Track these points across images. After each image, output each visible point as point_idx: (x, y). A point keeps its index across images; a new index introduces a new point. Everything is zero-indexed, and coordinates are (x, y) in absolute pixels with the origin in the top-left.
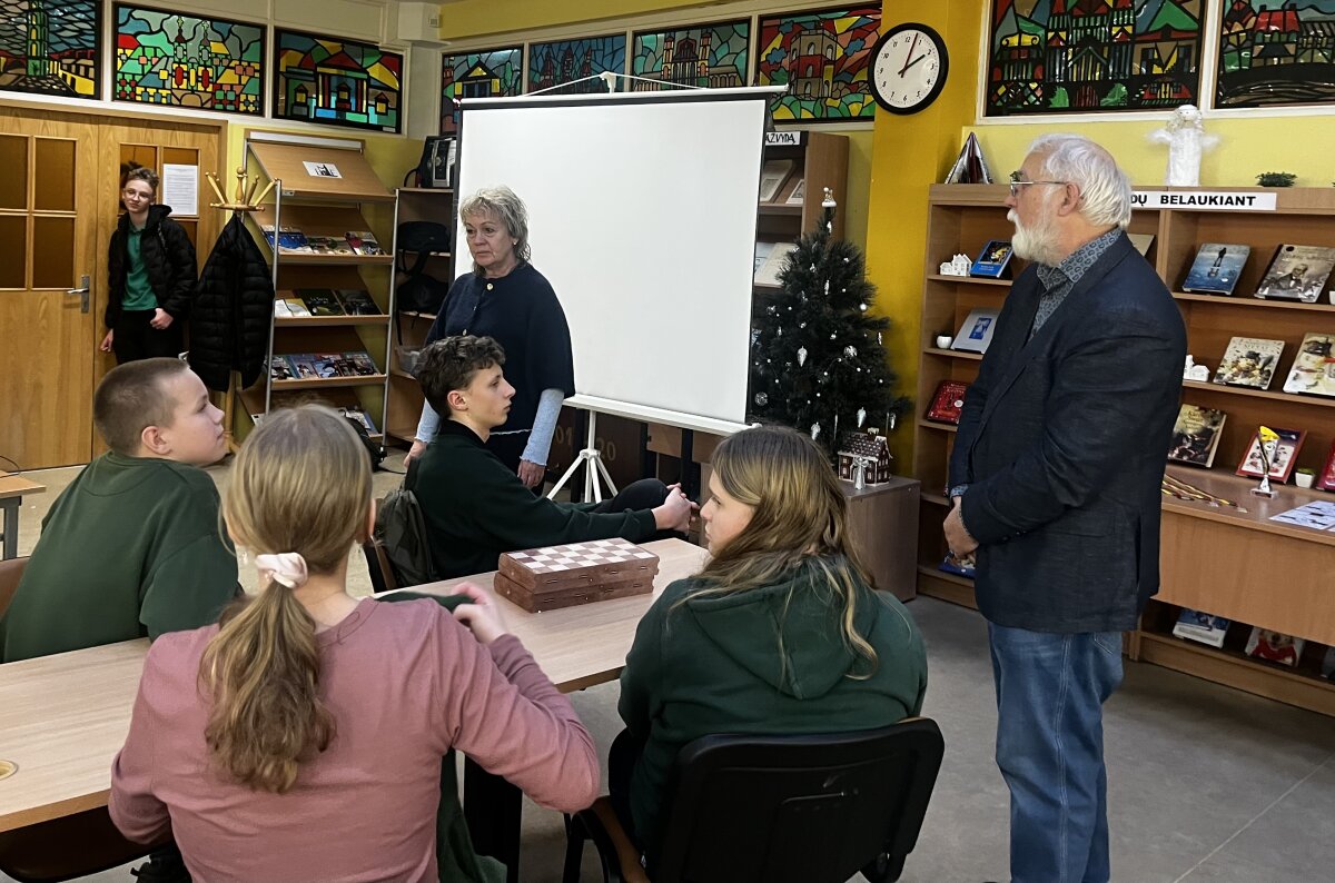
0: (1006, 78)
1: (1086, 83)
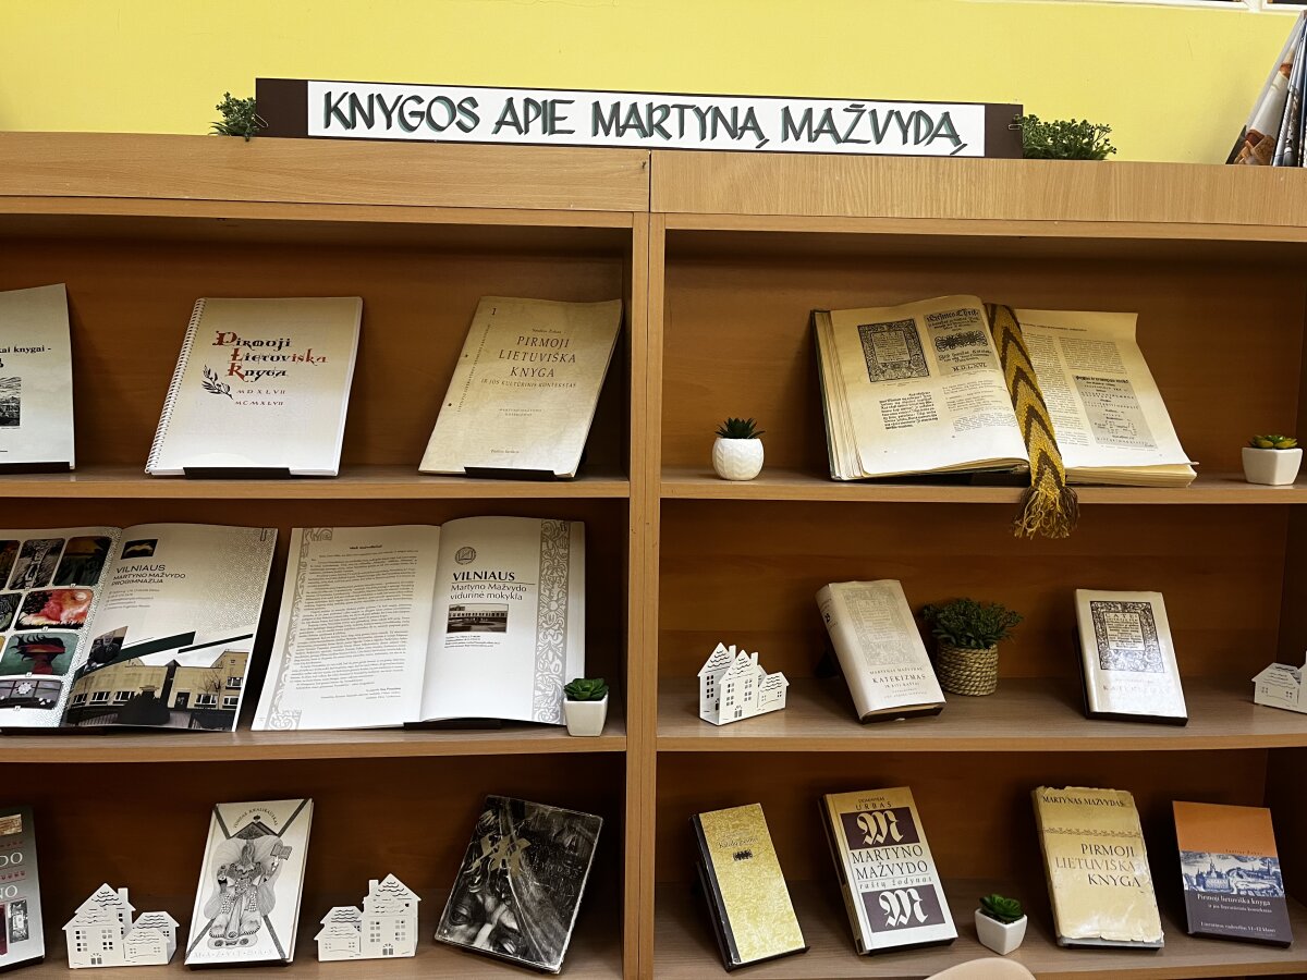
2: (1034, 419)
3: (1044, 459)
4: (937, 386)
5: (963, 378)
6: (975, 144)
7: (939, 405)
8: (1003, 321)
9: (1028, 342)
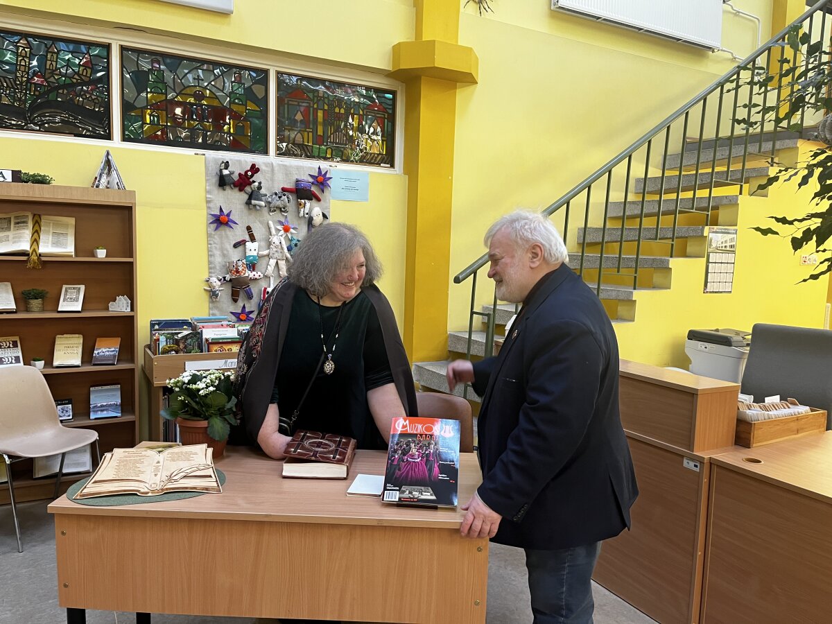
2: (35, 241)
3: (34, 250)
4: (11, 234)
5: (18, 232)
6: (9, 178)
7: (10, 238)
8: (37, 218)
9: (42, 224)
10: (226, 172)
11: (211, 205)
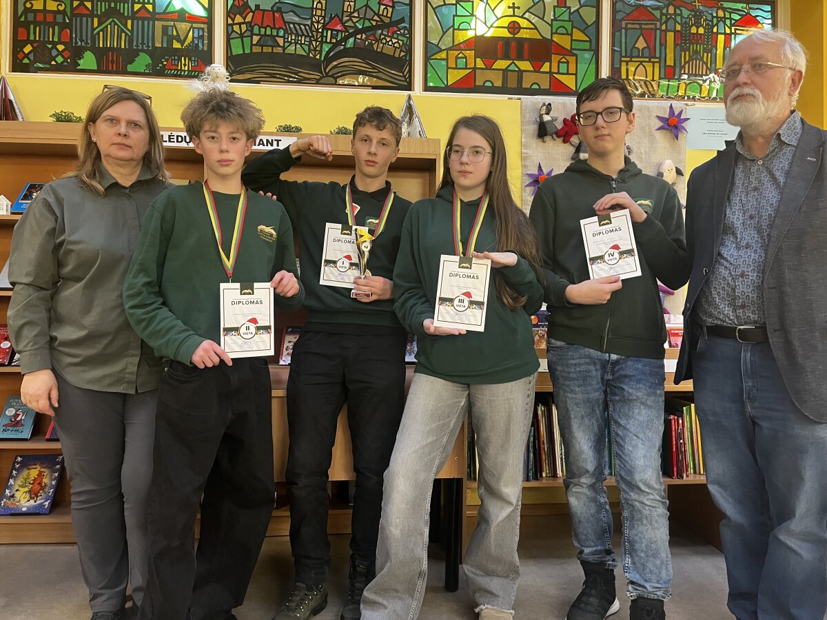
0: (32, 38)
1: (111, 49)
10: (547, 118)
11: (528, 163)
